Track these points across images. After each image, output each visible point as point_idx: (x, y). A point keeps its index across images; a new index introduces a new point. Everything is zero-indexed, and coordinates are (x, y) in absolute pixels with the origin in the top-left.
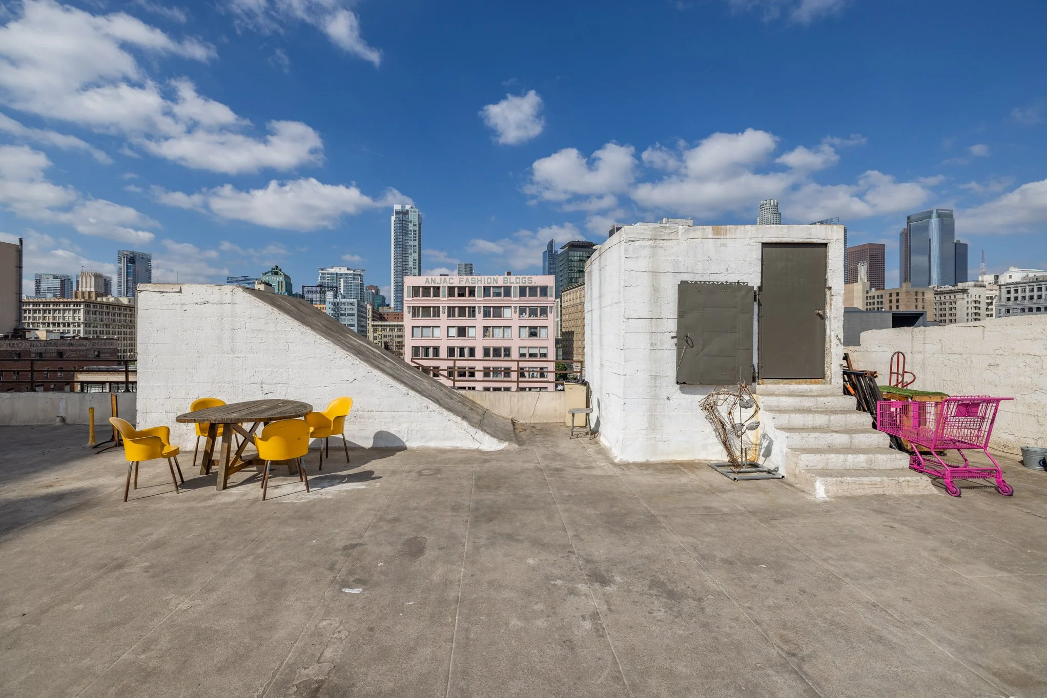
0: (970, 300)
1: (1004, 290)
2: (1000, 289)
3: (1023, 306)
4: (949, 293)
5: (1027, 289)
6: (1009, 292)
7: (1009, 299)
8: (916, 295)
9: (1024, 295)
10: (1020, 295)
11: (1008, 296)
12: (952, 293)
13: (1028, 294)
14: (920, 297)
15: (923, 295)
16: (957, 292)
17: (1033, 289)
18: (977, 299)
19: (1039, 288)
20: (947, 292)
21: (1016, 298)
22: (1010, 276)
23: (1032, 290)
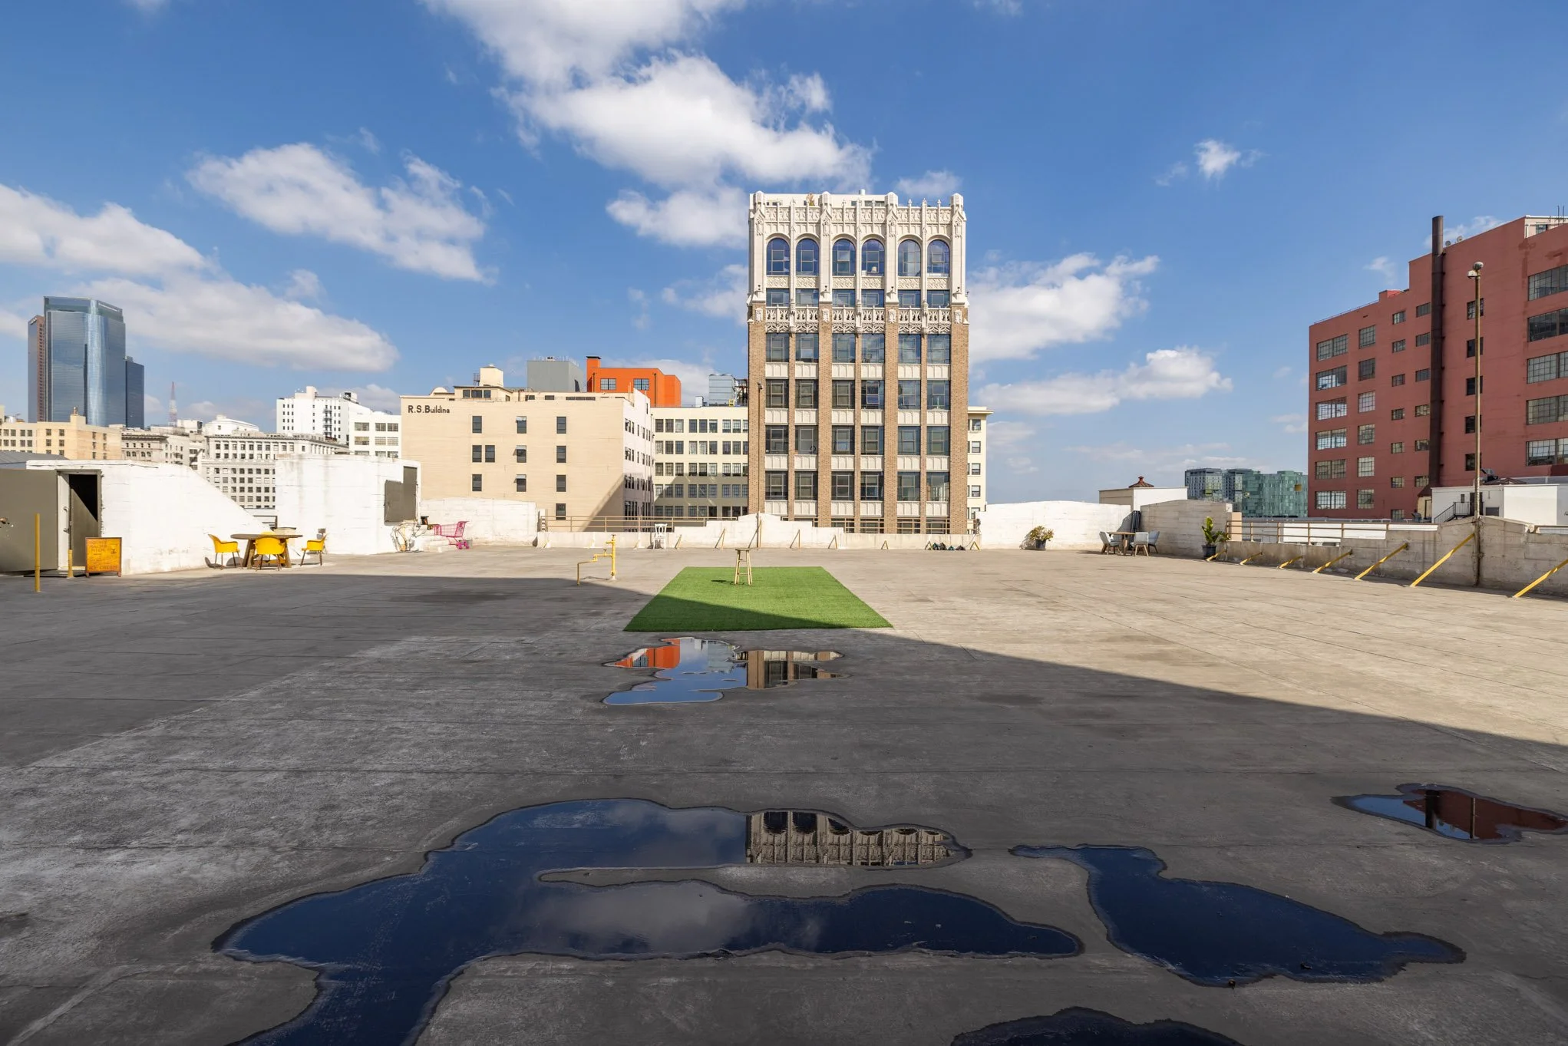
0: (169, 452)
1: (213, 444)
2: (208, 441)
3: (234, 466)
4: (142, 439)
5: (239, 445)
6: (218, 447)
7: (218, 456)
8: (94, 437)
9: (235, 452)
10: (231, 452)
11: (218, 451)
12: (145, 439)
13: (239, 452)
14: (99, 440)
15: (105, 439)
16: (152, 439)
17: (244, 445)
18: (179, 451)
19: (250, 445)
20: (138, 438)
21: (226, 456)
22: (220, 426)
23: (244, 448)
